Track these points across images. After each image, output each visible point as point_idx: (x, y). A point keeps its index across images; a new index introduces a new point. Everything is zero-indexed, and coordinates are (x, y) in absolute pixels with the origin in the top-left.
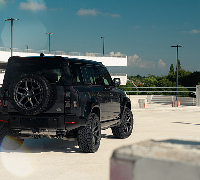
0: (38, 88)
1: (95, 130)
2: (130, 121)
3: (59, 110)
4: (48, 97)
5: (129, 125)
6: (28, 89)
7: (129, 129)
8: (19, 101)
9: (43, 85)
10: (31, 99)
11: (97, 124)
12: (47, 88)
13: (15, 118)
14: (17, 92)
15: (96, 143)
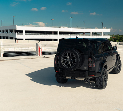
0: (73, 57)
1: (105, 77)
2: (120, 65)
3: (85, 68)
4: (79, 62)
5: (119, 67)
6: (68, 57)
7: (119, 69)
8: (64, 63)
9: (76, 55)
10: (70, 63)
11: (106, 73)
12: (79, 57)
13: (62, 71)
14: (63, 58)
15: (105, 83)
